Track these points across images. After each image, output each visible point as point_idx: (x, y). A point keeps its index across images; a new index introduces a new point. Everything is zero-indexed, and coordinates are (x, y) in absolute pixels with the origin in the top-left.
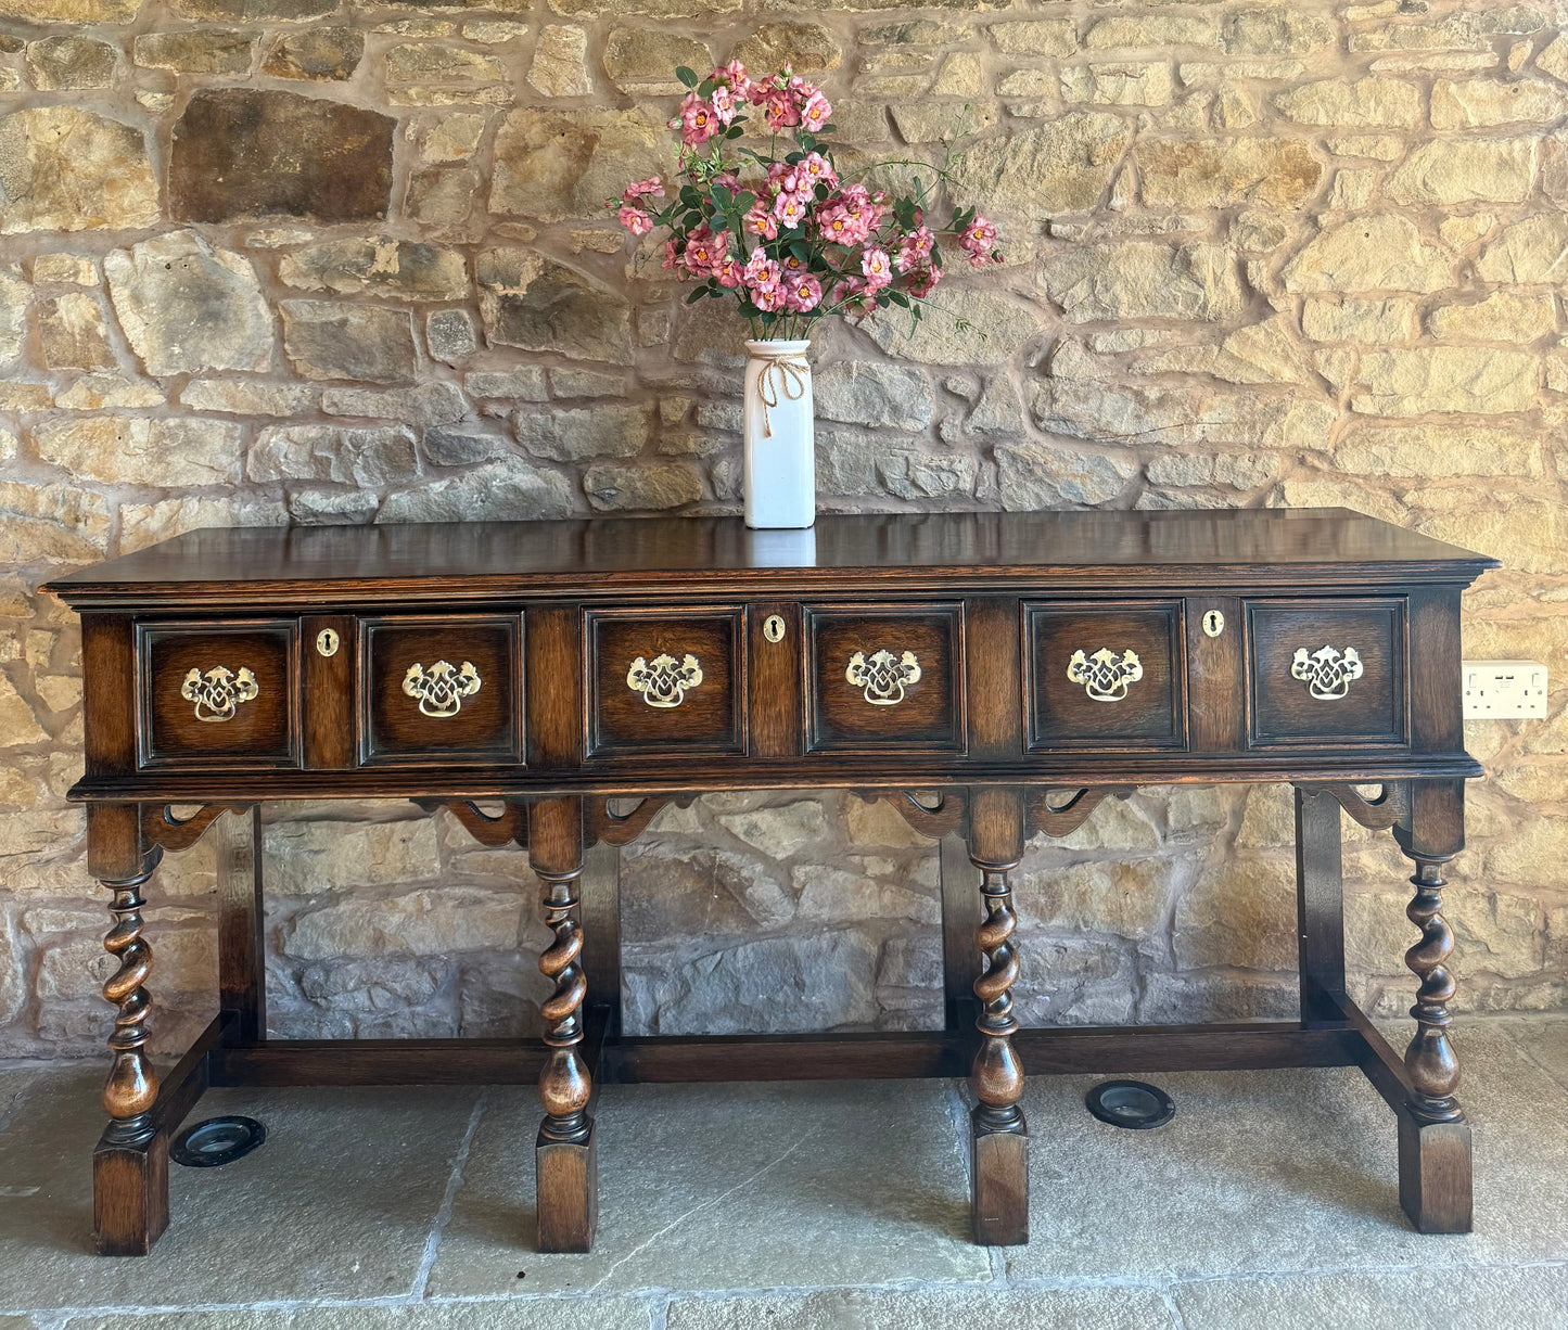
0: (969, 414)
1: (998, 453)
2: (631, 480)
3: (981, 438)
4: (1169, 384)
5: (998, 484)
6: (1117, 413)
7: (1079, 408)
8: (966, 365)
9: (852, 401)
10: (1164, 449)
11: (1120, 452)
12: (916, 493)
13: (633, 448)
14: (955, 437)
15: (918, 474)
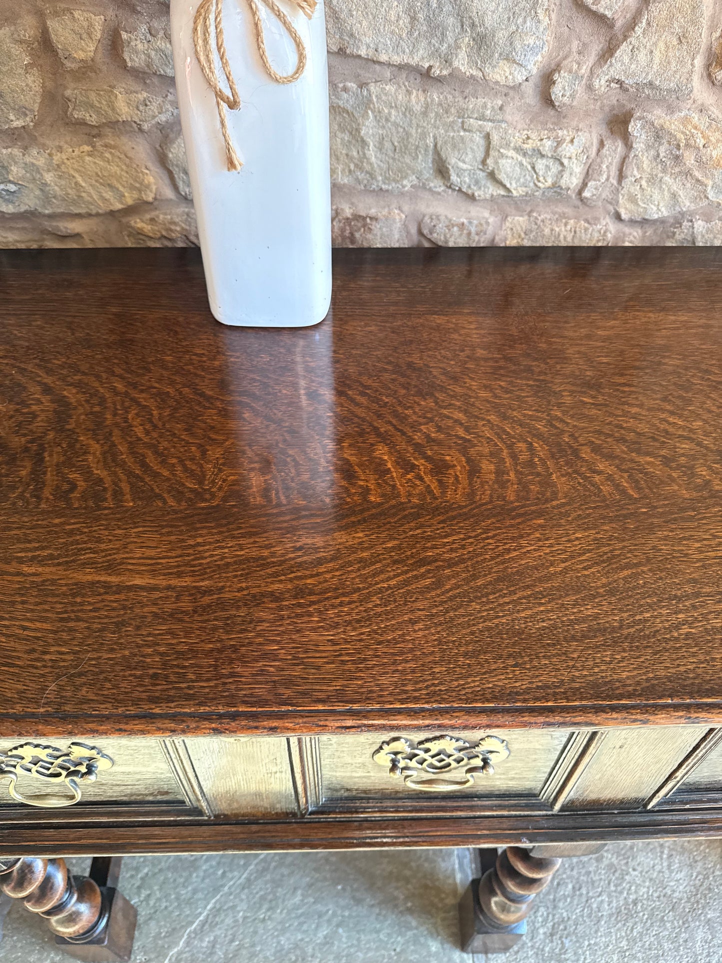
0: (608, 52)
1: (635, 127)
2: (31, 168)
3: (614, 97)
5: (621, 177)
9: (405, 20)
12: (493, 190)
13: (22, 111)
14: (572, 96)
15: (502, 162)
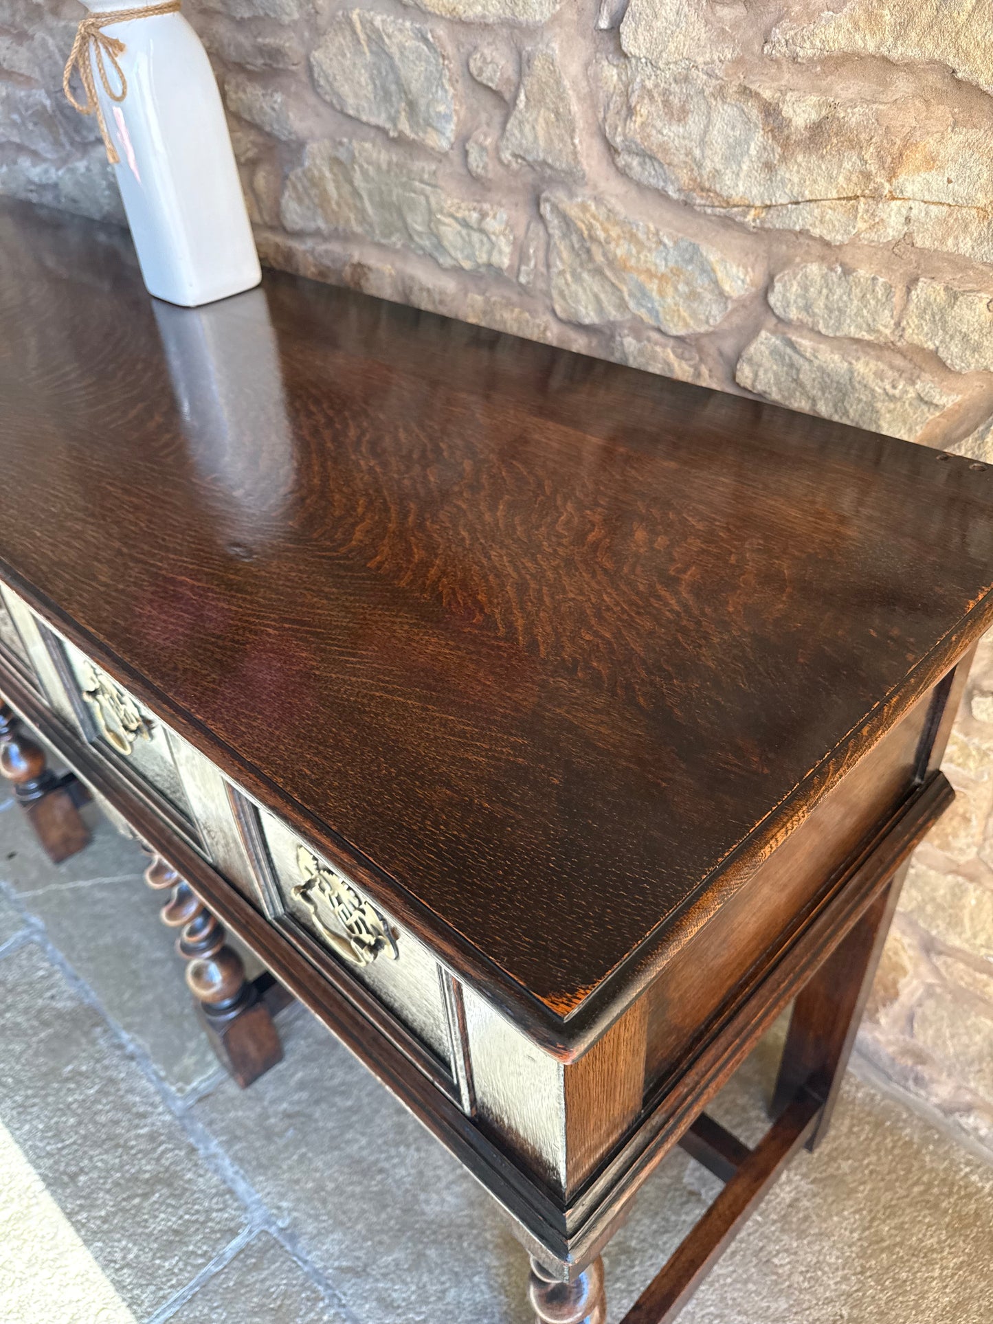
0: (505, 125)
1: (546, 209)
4: (846, 88)
6: (734, 153)
7: (671, 133)
8: (504, 23)
9: (371, 86)
10: (817, 249)
11: (736, 240)
14: (485, 168)
15: (443, 228)
